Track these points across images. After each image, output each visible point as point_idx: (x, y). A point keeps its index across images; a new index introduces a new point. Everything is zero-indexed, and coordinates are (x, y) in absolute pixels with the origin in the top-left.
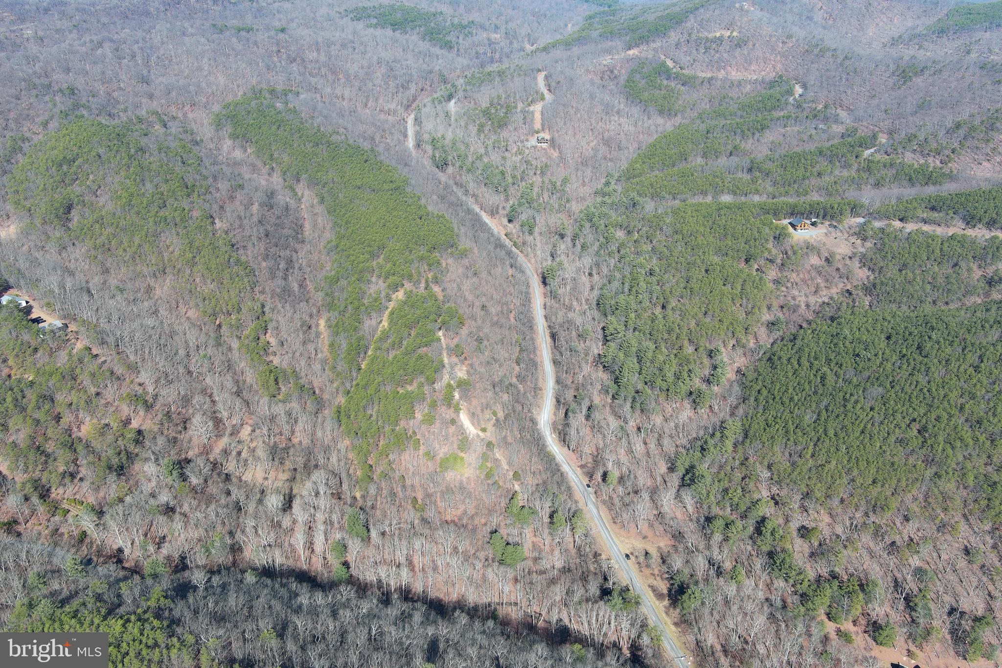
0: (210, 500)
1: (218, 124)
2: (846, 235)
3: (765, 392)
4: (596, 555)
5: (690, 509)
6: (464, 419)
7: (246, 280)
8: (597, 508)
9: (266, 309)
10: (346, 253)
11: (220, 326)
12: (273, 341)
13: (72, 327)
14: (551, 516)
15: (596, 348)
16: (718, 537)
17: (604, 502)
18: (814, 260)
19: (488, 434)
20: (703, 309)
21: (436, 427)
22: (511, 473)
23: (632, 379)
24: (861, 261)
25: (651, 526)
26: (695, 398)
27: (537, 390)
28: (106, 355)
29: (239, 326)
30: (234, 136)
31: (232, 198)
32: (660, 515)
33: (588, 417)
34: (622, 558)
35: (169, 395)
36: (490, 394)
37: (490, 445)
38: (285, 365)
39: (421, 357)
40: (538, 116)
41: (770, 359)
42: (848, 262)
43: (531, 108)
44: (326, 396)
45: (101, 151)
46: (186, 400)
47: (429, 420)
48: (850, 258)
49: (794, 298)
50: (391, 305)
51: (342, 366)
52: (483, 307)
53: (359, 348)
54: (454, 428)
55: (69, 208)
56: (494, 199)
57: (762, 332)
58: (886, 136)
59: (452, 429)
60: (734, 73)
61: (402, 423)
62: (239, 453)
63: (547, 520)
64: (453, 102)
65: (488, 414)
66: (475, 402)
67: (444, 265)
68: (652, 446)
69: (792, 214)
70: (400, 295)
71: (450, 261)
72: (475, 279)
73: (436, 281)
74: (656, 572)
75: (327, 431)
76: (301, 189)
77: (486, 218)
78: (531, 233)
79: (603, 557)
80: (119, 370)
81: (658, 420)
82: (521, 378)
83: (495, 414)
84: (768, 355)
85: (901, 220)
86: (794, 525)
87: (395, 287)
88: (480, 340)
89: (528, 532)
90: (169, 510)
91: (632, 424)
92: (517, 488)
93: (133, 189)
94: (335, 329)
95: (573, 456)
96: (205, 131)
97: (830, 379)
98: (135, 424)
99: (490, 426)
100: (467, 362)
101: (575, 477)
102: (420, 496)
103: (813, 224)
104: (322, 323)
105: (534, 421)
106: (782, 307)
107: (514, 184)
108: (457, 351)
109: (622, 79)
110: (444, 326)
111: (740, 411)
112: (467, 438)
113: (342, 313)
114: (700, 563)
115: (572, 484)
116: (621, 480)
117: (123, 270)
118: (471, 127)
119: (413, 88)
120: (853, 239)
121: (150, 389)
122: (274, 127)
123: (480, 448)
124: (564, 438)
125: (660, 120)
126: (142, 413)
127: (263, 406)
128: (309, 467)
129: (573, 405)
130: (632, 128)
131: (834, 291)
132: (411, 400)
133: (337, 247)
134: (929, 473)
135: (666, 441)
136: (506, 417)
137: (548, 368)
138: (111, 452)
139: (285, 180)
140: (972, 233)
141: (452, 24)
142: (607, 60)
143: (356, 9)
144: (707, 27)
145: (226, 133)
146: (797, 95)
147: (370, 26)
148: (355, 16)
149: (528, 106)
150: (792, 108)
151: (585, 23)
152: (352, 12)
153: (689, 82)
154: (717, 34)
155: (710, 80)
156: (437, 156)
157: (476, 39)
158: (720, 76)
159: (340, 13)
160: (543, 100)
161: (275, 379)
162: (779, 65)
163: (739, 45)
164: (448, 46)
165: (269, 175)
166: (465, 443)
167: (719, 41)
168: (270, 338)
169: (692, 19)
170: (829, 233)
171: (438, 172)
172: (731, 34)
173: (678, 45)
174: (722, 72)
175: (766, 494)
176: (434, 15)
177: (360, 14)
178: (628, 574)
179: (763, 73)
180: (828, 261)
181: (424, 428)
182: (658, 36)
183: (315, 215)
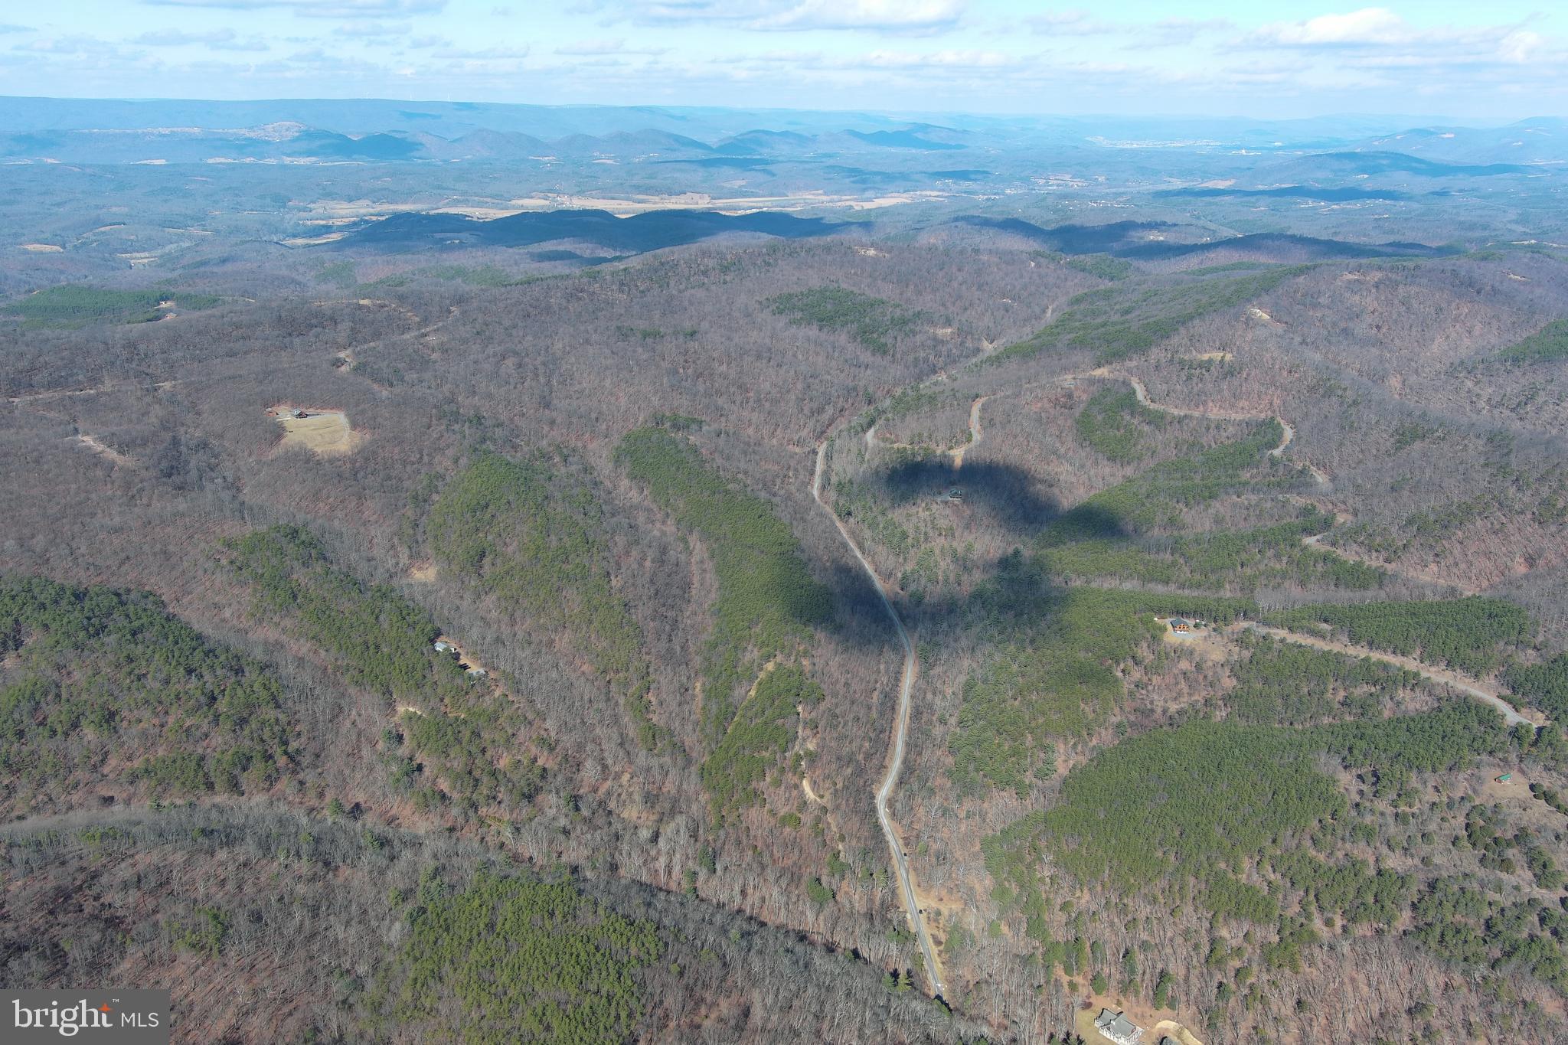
0: (596, 828)
1: (617, 461)
2: (1226, 640)
4: (897, 907)
5: (987, 882)
6: (806, 785)
7: (635, 641)
8: (908, 873)
9: (651, 670)
10: (726, 619)
11: (609, 682)
12: (653, 699)
13: (492, 675)
16: (996, 903)
17: (915, 869)
18: (1184, 665)
19: (825, 800)
21: (780, 790)
22: (838, 835)
24: (1232, 670)
25: (949, 891)
26: (1022, 791)
27: (882, 768)
28: (521, 702)
29: (627, 684)
30: (633, 477)
31: (627, 553)
34: (915, 913)
35: (568, 741)
36: (834, 766)
37: (824, 810)
38: (662, 723)
39: (778, 727)
40: (958, 463)
41: (1098, 760)
42: (1219, 669)
43: (954, 452)
44: (694, 755)
45: (511, 498)
46: (580, 747)
47: (777, 783)
48: (1222, 665)
49: (1152, 703)
50: (762, 675)
51: (710, 729)
52: (846, 685)
53: (728, 715)
55: (483, 555)
56: (890, 562)
57: (1107, 735)
58: (1350, 517)
59: (795, 793)
61: (754, 784)
62: (619, 795)
64: (871, 433)
65: (828, 784)
66: (819, 772)
67: (818, 638)
68: (974, 828)
69: (1179, 613)
70: (770, 666)
71: (825, 635)
72: (844, 656)
73: (805, 653)
74: (941, 926)
75: (692, 784)
76: (694, 540)
77: (878, 584)
78: (920, 604)
79: (901, 909)
80: (530, 716)
82: (869, 756)
83: (834, 784)
84: (1099, 755)
85: (1288, 629)
86: (1059, 900)
87: (768, 658)
88: (835, 716)
90: (566, 832)
92: (840, 847)
93: (539, 542)
94: (708, 693)
95: (901, 830)
96: (603, 465)
97: (1136, 782)
98: (540, 762)
99: (828, 795)
100: (819, 736)
101: (896, 846)
102: (760, 845)
103: (1196, 626)
104: (698, 685)
105: (873, 797)
106: (1136, 710)
107: (914, 546)
108: (812, 725)
109: (1077, 412)
110: (805, 699)
111: (1054, 804)
112: (805, 803)
113: (716, 679)
115: (893, 852)
116: (937, 853)
117: (529, 621)
119: (829, 411)
120: (1231, 646)
121: (553, 734)
122: (673, 469)
123: (816, 812)
124: (894, 813)
125: (1107, 470)
126: (545, 753)
127: (642, 758)
128: (673, 812)
130: (1071, 479)
131: (1196, 698)
132: (764, 765)
133: (720, 610)
135: (986, 825)
136: (844, 788)
137: (899, 749)
138: (523, 783)
139: (678, 529)
140: (1351, 651)
141: (892, 319)
142: (1068, 380)
143: (780, 297)
144: (1197, 345)
145: (624, 471)
146: (1282, 448)
147: (792, 322)
148: (778, 308)
149: (951, 448)
150: (1265, 468)
151: (1067, 310)
152: (775, 301)
153: (1157, 420)
154: (1206, 357)
155: (1180, 420)
156: (842, 502)
157: (919, 338)
158: (1196, 414)
159: (760, 303)
160: (969, 440)
161: (653, 734)
162: (1277, 401)
163: (1230, 372)
164: (882, 350)
165: (664, 523)
166: (804, 804)
167: (1207, 366)
168: (652, 697)
169: (1182, 330)
170: (1210, 636)
171: (839, 524)
172: (1223, 357)
173: (1157, 367)
174: (1201, 408)
175: (1047, 873)
176: (872, 305)
177: (783, 305)
178: (917, 924)
179: (1254, 412)
180: (1198, 667)
181: (772, 789)
182: (1136, 352)
183: (704, 571)
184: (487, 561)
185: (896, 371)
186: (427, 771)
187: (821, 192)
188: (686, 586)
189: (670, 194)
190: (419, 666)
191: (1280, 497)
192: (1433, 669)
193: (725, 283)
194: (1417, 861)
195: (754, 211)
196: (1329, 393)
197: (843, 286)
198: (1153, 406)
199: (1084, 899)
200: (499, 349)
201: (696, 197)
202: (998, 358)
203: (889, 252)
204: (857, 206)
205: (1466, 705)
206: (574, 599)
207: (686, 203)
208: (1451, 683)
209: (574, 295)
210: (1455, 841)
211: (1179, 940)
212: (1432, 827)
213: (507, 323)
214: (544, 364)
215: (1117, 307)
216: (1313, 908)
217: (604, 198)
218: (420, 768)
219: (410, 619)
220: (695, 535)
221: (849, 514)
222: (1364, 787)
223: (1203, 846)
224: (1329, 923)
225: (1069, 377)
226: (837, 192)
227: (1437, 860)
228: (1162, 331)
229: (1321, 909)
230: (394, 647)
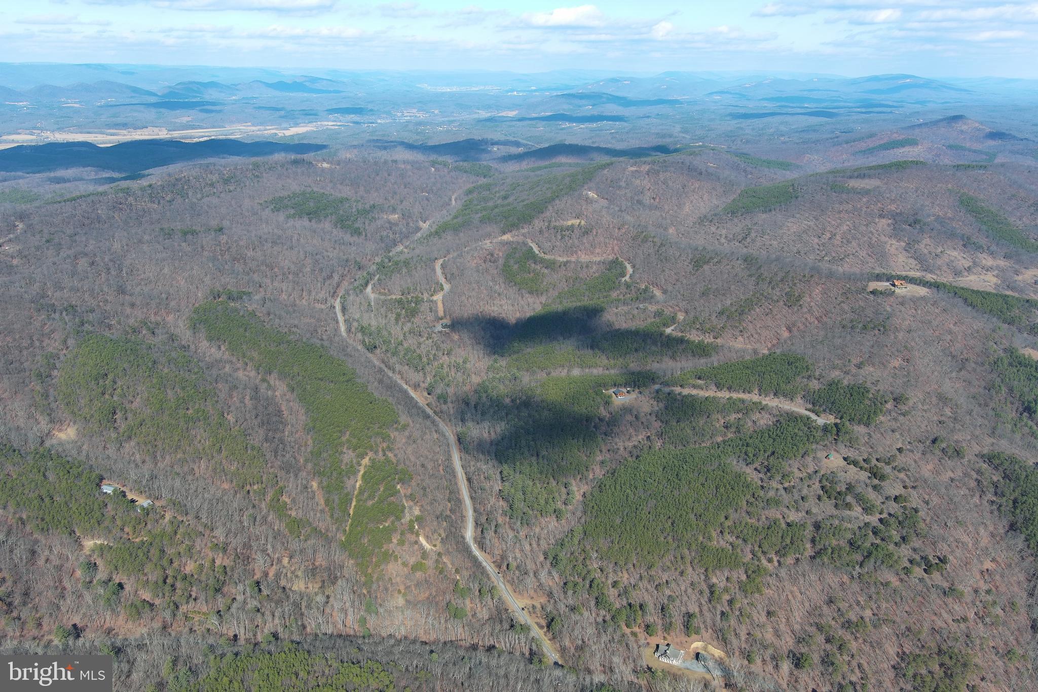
1: (194, 327)
2: (648, 399)
3: (596, 507)
4: (506, 610)
5: (557, 580)
6: (422, 540)
8: (505, 585)
9: (279, 479)
10: (322, 433)
11: (249, 493)
12: (288, 501)
13: (158, 504)
14: (480, 591)
15: (498, 486)
16: (570, 592)
17: (508, 581)
18: (629, 417)
19: (438, 548)
20: (561, 456)
21: (406, 547)
22: (454, 570)
23: (520, 505)
24: (656, 416)
25: (535, 591)
26: (558, 514)
27: (463, 518)
29: (264, 492)
30: (210, 339)
31: (231, 397)
32: (541, 585)
33: (496, 532)
34: (520, 611)
35: (236, 542)
36: (435, 523)
37: (440, 554)
38: (300, 516)
39: (389, 504)
40: (440, 305)
41: (600, 486)
42: (649, 417)
43: (435, 298)
44: (331, 534)
45: (125, 366)
46: (247, 546)
47: (402, 543)
48: (650, 414)
49: (617, 444)
50: (362, 469)
51: (337, 513)
52: (423, 466)
53: (346, 501)
54: (417, 546)
55: (115, 413)
56: (417, 377)
57: (597, 469)
58: (684, 314)
60: (583, 256)
61: (385, 546)
62: (286, 574)
63: (477, 593)
65: (436, 536)
66: (427, 529)
67: (393, 436)
68: (535, 545)
69: (615, 385)
70: (366, 461)
71: (396, 433)
72: (414, 446)
73: (390, 450)
74: (539, 615)
75: (339, 556)
76: (273, 381)
77: (412, 393)
78: (445, 402)
79: (510, 611)
80: (200, 529)
81: (537, 530)
82: (452, 510)
83: (440, 535)
84: (599, 483)
85: (681, 386)
86: (610, 582)
87: (362, 456)
88: (424, 489)
89: (468, 602)
91: (522, 534)
92: (458, 577)
93: (160, 397)
94: (327, 490)
95: (489, 557)
96: (184, 333)
97: (631, 496)
98: (218, 562)
99: (438, 543)
100: (418, 504)
101: (490, 568)
103: (628, 392)
104: (315, 484)
105: (463, 537)
106: (609, 451)
107: (428, 364)
108: (411, 497)
109: (501, 262)
110: (401, 481)
111: (583, 520)
112: (425, 552)
114: (562, 608)
115: (490, 573)
116: (518, 567)
118: (390, 315)
119: (336, 277)
120: (652, 402)
122: (242, 330)
123: (435, 557)
124: (482, 546)
125: (531, 300)
126: (221, 555)
127: (295, 545)
129: (486, 525)
130: (511, 308)
131: (640, 437)
132: (389, 532)
133: (314, 428)
134: (675, 545)
135: (542, 542)
136: (447, 537)
137: (468, 502)
139: (259, 374)
140: (720, 394)
141: (358, 210)
142: (487, 244)
143: (274, 199)
144: (562, 216)
145: (202, 335)
146: (628, 276)
147: (288, 217)
148: (275, 207)
149: (432, 295)
150: (623, 289)
151: (466, 198)
152: (271, 202)
153: (551, 265)
154: (570, 223)
155: (565, 264)
156: (367, 340)
157: (379, 223)
158: (573, 259)
159: (261, 204)
160: (442, 289)
161: (296, 525)
162: (616, 248)
163: (586, 232)
164: (357, 232)
165: (245, 369)
166: (424, 554)
167: (571, 228)
168: (285, 498)
169: (550, 208)
170: (638, 397)
171: (370, 355)
172: (580, 223)
173: (541, 232)
174: (575, 256)
175: (595, 566)
176: (341, 202)
177: (278, 204)
178: (523, 618)
179: (604, 255)
180: (636, 417)
181: (399, 548)
182: (525, 223)
183: (288, 401)
184: (119, 416)
185: (370, 247)
186: (128, 588)
187: (249, 124)
188: (279, 413)
189: (135, 128)
190: (96, 507)
191: (641, 306)
192: (767, 399)
193: (230, 191)
194: (804, 514)
195: (206, 139)
196: (645, 240)
197: (315, 189)
198: (547, 257)
199: (625, 578)
200: (71, 252)
201: (156, 130)
202: (436, 232)
203: (339, 164)
204: (281, 133)
205: (793, 418)
206: (201, 436)
207: (149, 135)
208: (780, 405)
209: (116, 206)
210: (819, 498)
211: (690, 591)
212: (805, 492)
213: (69, 231)
214: (111, 260)
215: (498, 195)
216: (759, 554)
217: (81, 133)
218: (121, 586)
219: (74, 471)
220: (275, 375)
221: (375, 347)
222: (761, 475)
223: (689, 528)
224: (770, 561)
225: (488, 242)
226: (261, 124)
227: (814, 510)
228: (537, 209)
229: (764, 553)
230: (68, 496)
